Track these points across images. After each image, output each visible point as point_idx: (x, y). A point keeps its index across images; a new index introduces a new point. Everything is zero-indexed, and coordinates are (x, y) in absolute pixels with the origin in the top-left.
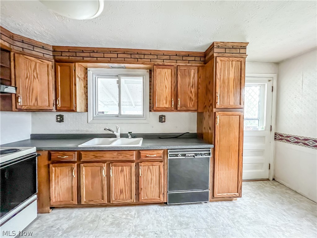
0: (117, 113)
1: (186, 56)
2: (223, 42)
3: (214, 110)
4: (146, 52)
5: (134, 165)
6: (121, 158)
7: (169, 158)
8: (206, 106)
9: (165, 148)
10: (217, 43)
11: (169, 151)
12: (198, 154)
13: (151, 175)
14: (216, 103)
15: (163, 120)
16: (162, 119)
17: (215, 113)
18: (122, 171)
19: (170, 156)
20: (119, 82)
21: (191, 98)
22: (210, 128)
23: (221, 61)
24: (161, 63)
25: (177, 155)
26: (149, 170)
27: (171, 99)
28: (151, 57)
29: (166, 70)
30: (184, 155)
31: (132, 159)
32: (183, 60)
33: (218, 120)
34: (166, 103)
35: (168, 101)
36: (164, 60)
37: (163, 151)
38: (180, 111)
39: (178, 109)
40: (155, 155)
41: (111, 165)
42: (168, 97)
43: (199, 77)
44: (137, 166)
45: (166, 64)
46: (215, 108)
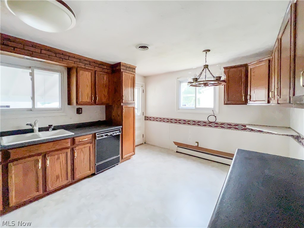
0: (30, 106)
1: (101, 64)
2: (125, 64)
3: (122, 104)
4: (71, 55)
5: (69, 151)
6: (58, 147)
7: (97, 139)
8: (114, 101)
9: (94, 132)
10: (122, 63)
11: (96, 134)
12: (114, 133)
13: (84, 155)
14: (122, 100)
15: (81, 112)
16: (79, 111)
17: (122, 106)
18: (58, 158)
19: (98, 138)
20: (32, 74)
21: (105, 95)
22: (119, 116)
23: (125, 74)
24: (83, 67)
25: (102, 136)
26: (82, 152)
27: (92, 95)
28: (75, 60)
29: (87, 73)
30: (107, 135)
31: (68, 146)
32: (99, 67)
33: (124, 110)
34: (88, 98)
35: (89, 97)
36: (86, 65)
37: (92, 135)
38: (97, 104)
39: (97, 103)
40: (87, 139)
41: (47, 156)
42: (89, 93)
43: (109, 81)
44: (73, 151)
45: (87, 68)
46: (122, 102)
